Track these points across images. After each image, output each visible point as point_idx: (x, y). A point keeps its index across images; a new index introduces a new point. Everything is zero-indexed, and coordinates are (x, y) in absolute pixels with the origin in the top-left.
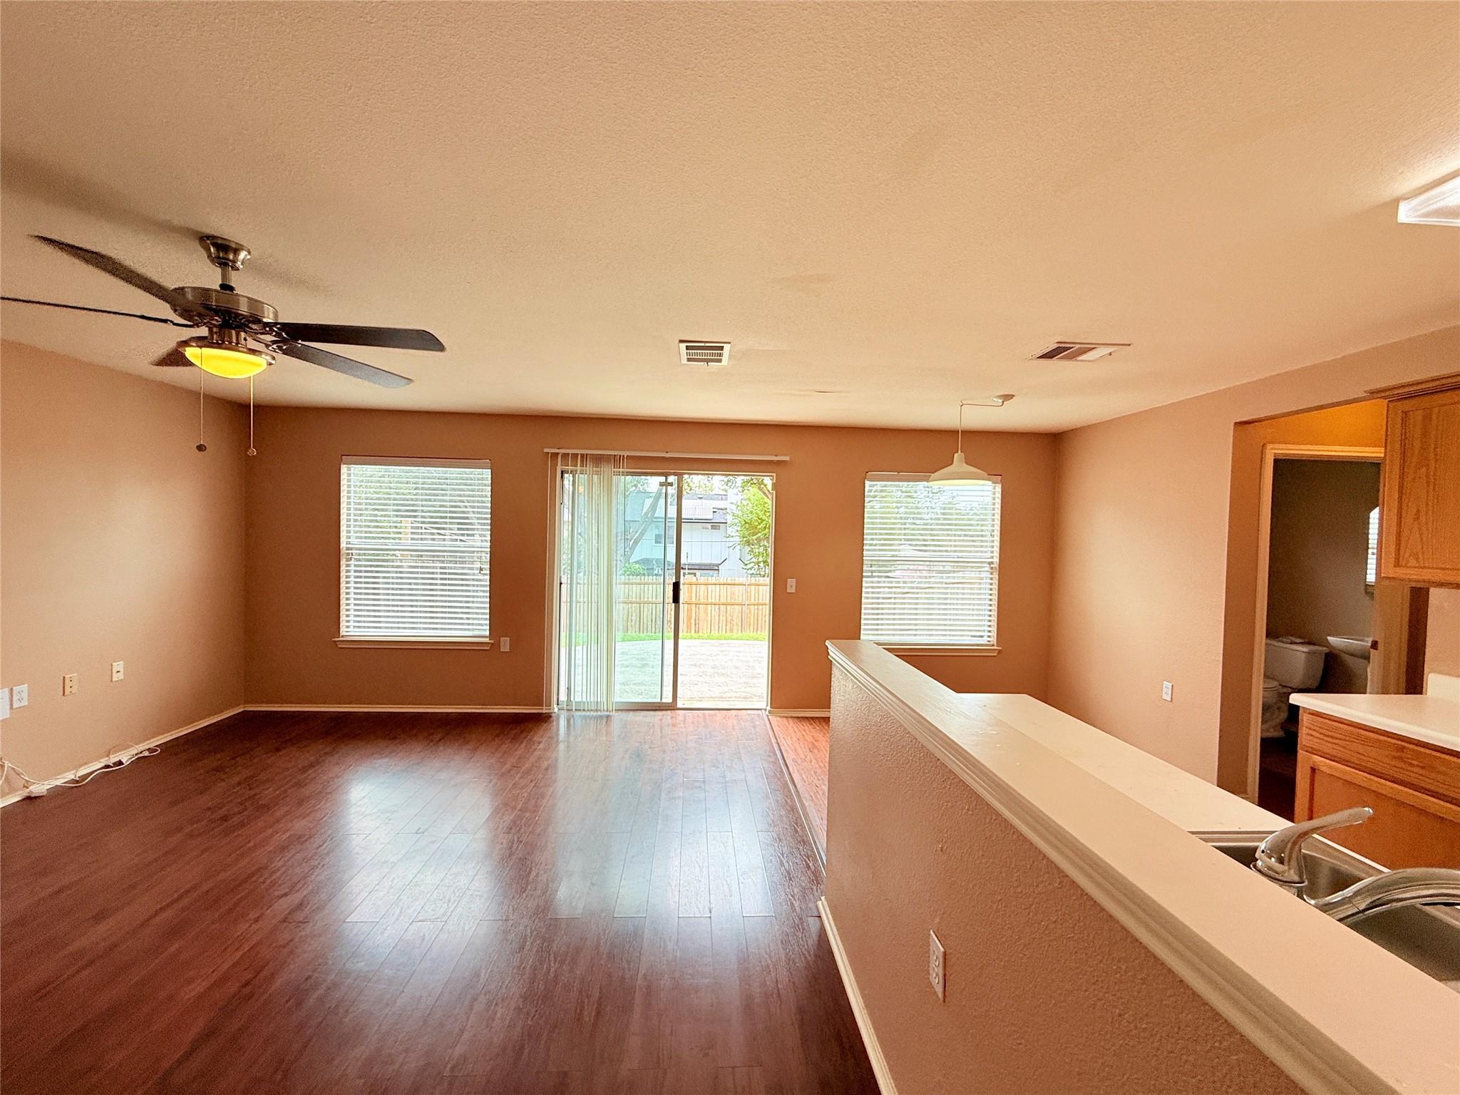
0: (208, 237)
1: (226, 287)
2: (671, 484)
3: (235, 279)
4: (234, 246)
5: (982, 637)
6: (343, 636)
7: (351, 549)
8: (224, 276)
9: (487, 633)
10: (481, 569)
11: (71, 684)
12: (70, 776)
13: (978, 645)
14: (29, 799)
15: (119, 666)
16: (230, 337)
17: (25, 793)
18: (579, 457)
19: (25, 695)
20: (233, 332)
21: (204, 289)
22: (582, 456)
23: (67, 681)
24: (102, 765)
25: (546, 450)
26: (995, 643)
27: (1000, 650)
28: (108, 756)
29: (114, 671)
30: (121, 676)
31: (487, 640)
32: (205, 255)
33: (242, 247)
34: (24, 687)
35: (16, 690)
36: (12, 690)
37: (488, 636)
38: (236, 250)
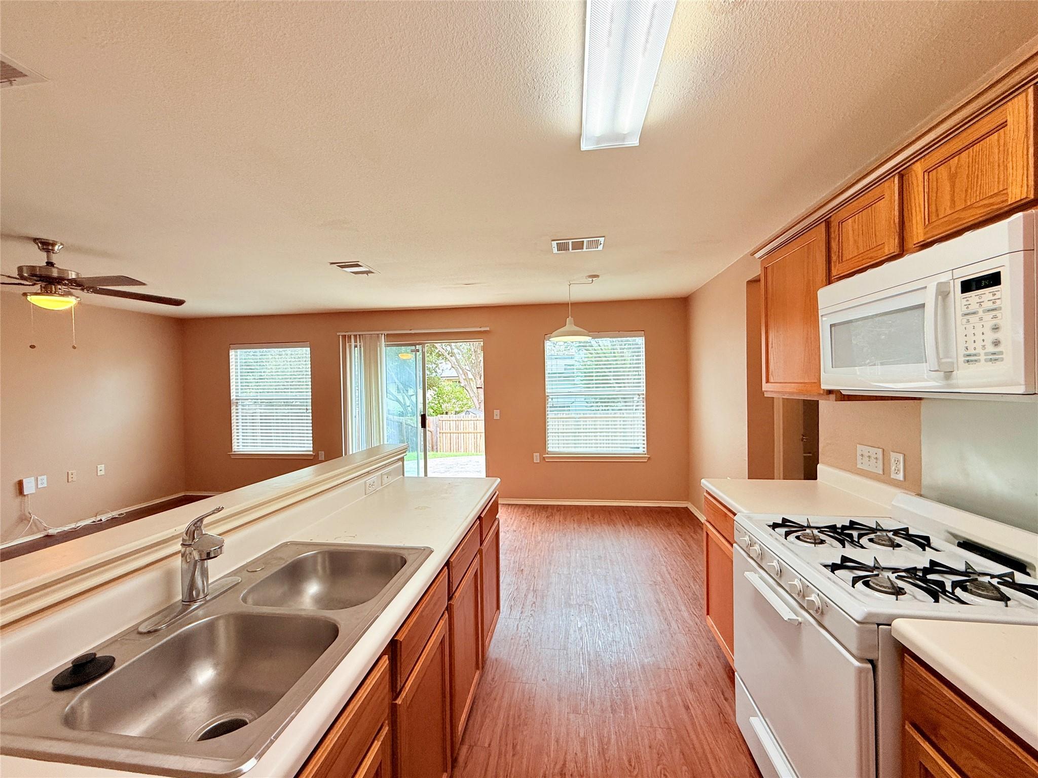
0: (38, 239)
1: (50, 264)
2: (418, 351)
3: (54, 259)
4: (51, 242)
5: (639, 448)
6: (234, 452)
7: (239, 400)
8: (48, 257)
9: (311, 449)
10: (307, 409)
11: (72, 476)
12: (73, 526)
13: (634, 454)
14: (47, 536)
15: (101, 467)
16: (51, 289)
17: (45, 533)
18: (358, 336)
19: (45, 481)
20: (53, 287)
21: (33, 267)
22: (360, 335)
23: (70, 476)
24: (92, 521)
25: (338, 334)
26: (646, 452)
27: (649, 458)
28: (96, 516)
29: (99, 470)
30: (103, 473)
31: (311, 453)
32: (37, 246)
33: (57, 242)
34: (45, 477)
35: (39, 478)
36: (37, 478)
37: (313, 451)
38: (53, 244)
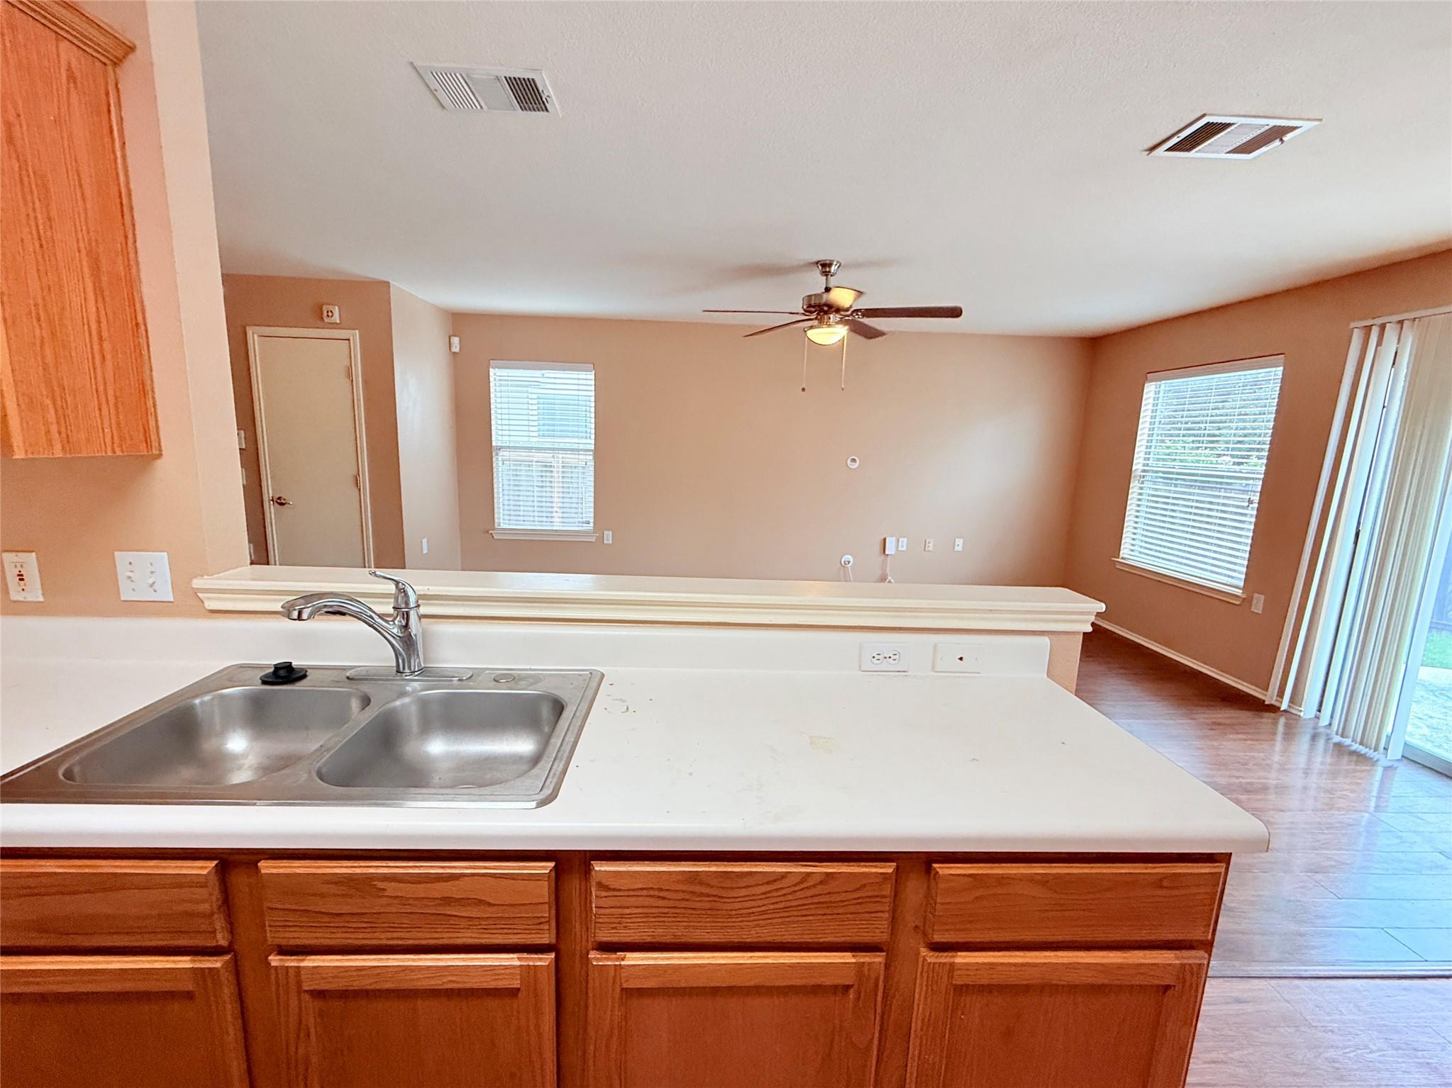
0: (819, 262)
1: (827, 289)
4: (828, 262)
6: (1123, 558)
8: (827, 282)
9: (1241, 584)
10: (1251, 502)
15: (959, 542)
16: (824, 319)
19: (905, 544)
20: (826, 316)
23: (927, 543)
31: (1239, 592)
33: (832, 261)
34: (905, 540)
35: (901, 540)
36: (898, 541)
37: (1244, 589)
38: (830, 265)
